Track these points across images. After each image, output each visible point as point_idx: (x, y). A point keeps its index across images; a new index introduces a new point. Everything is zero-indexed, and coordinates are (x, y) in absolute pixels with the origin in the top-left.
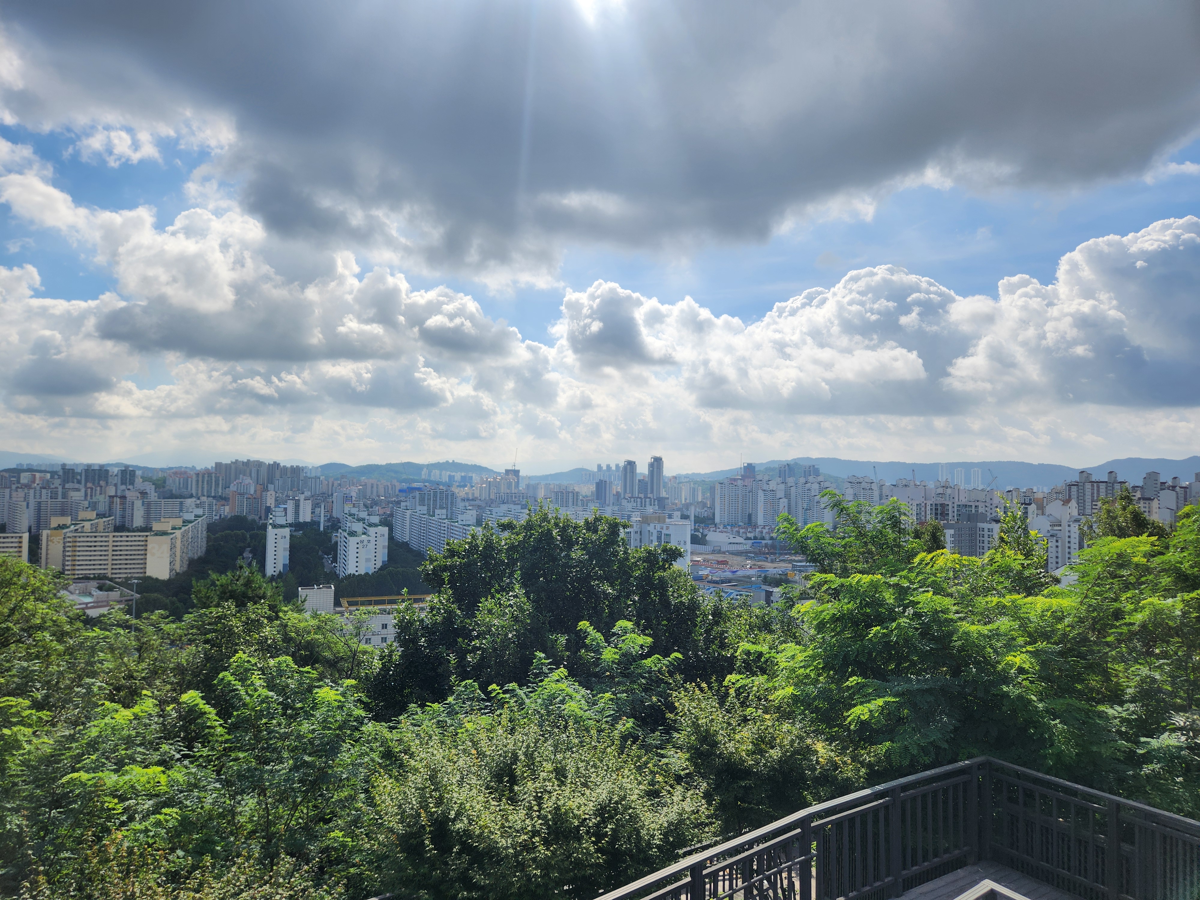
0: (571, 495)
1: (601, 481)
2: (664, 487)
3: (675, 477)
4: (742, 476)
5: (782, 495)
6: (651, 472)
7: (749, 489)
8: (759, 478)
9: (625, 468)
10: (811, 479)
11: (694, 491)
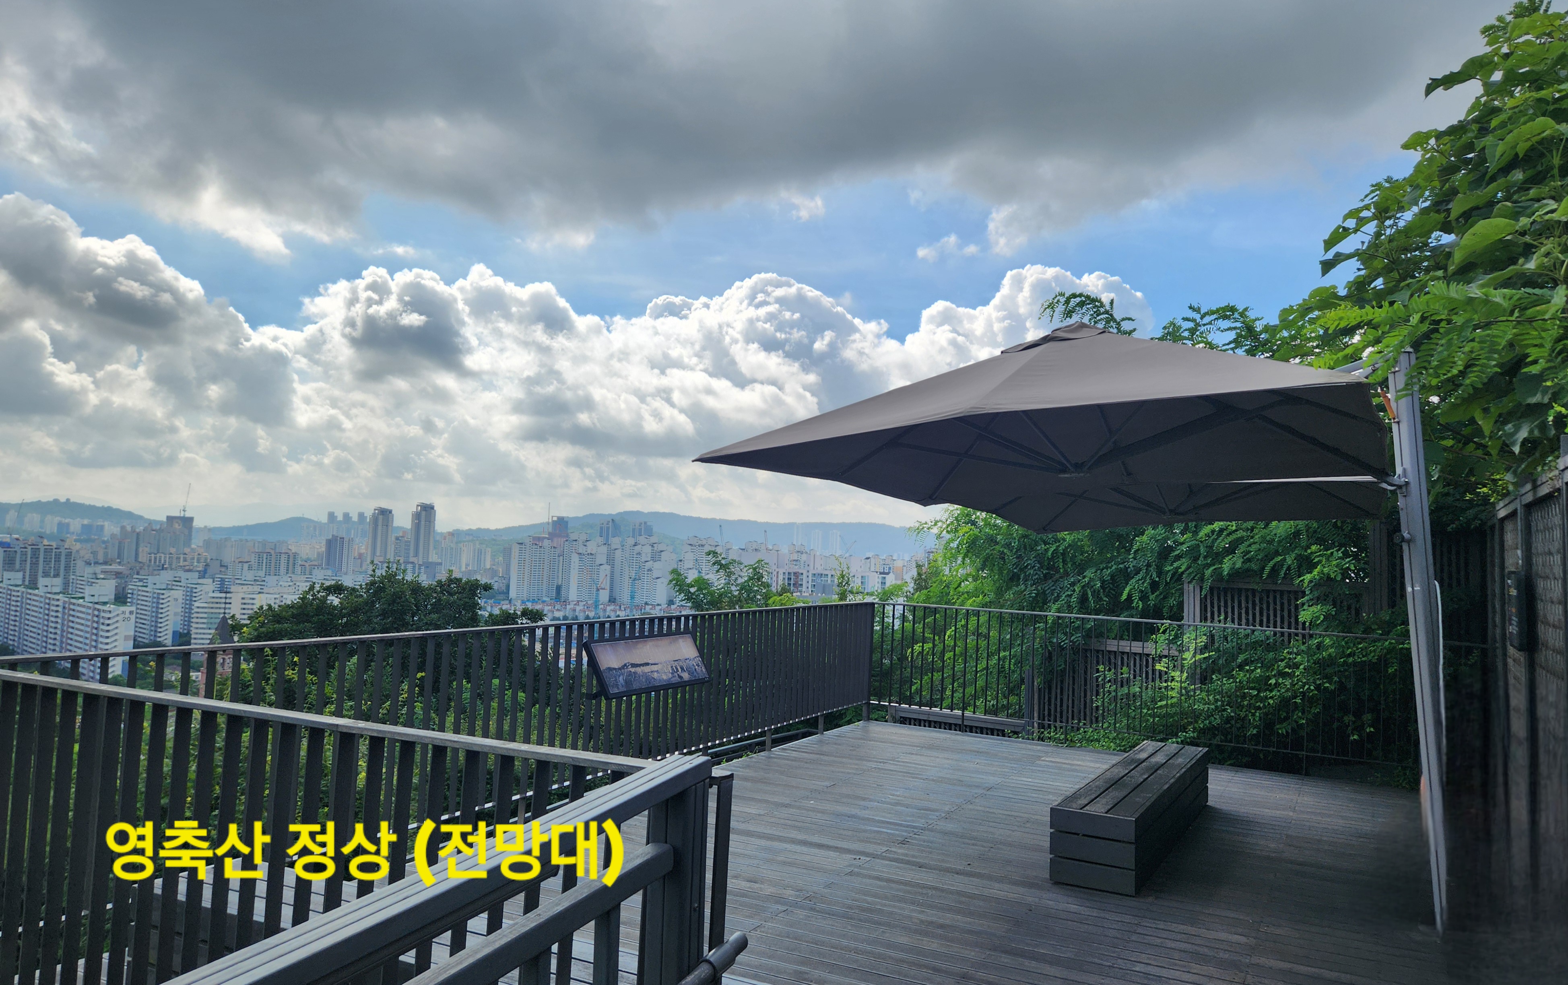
0: (283, 558)
1: (335, 538)
2: (435, 548)
3: (451, 534)
4: (549, 534)
5: (604, 561)
6: (417, 526)
7: (558, 551)
8: (573, 537)
9: (375, 518)
10: (642, 539)
11: (479, 555)
